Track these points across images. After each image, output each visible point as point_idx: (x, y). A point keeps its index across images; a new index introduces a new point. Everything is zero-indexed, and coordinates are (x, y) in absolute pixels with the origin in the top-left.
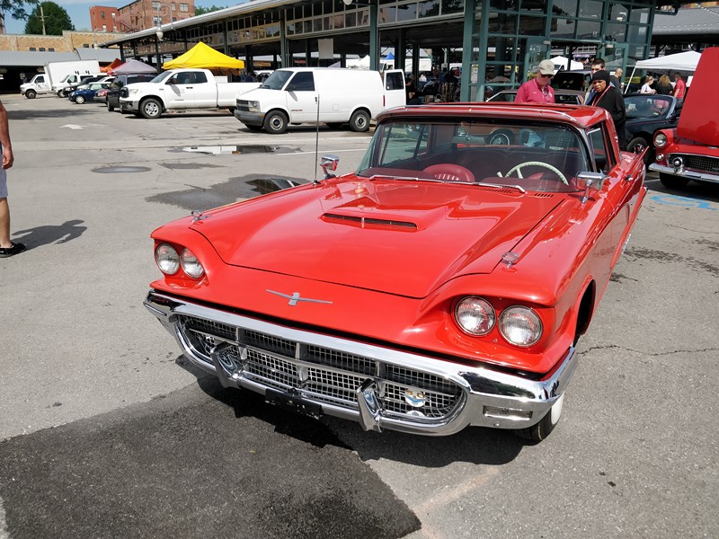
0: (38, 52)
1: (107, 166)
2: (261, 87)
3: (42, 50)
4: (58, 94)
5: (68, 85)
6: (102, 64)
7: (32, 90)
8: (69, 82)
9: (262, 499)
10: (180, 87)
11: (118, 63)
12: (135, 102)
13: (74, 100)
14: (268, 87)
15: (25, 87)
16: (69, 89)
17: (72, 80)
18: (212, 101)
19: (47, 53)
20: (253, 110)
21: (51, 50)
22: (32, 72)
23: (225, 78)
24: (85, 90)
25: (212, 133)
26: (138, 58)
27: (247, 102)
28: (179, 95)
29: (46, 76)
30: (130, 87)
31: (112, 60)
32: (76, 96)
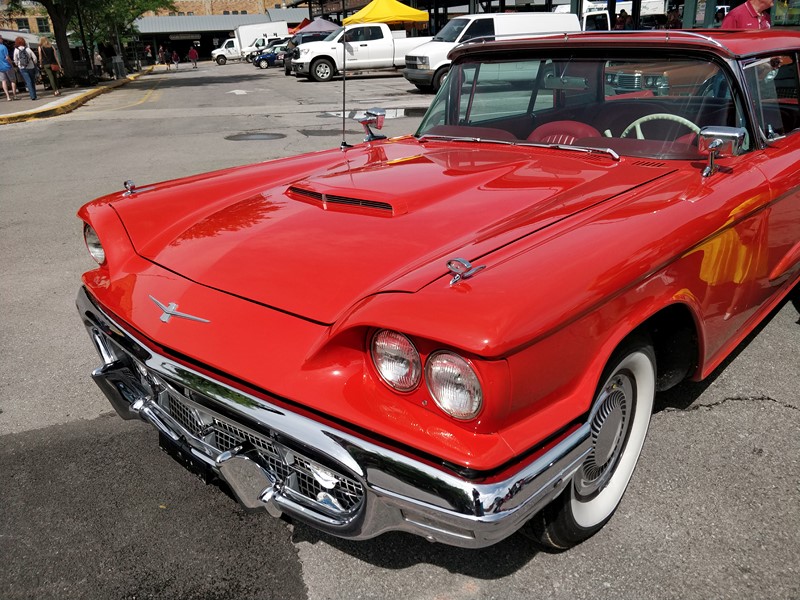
0: (231, 15)
1: (244, 133)
2: (434, 40)
3: (235, 13)
4: (246, 59)
5: (256, 49)
6: (291, 26)
7: (222, 56)
8: (257, 46)
9: (131, 581)
10: (354, 44)
11: (306, 22)
12: (307, 63)
13: (258, 64)
14: (441, 40)
15: (216, 53)
16: (255, 54)
17: (261, 43)
18: (387, 60)
19: (240, 16)
20: (422, 67)
21: (244, 12)
22: (225, 36)
23: (403, 33)
24: (268, 54)
25: (376, 95)
26: (326, 17)
27: (414, 58)
28: (352, 54)
29: (235, 41)
30: (301, 47)
31: (301, 21)
32: (260, 61)
